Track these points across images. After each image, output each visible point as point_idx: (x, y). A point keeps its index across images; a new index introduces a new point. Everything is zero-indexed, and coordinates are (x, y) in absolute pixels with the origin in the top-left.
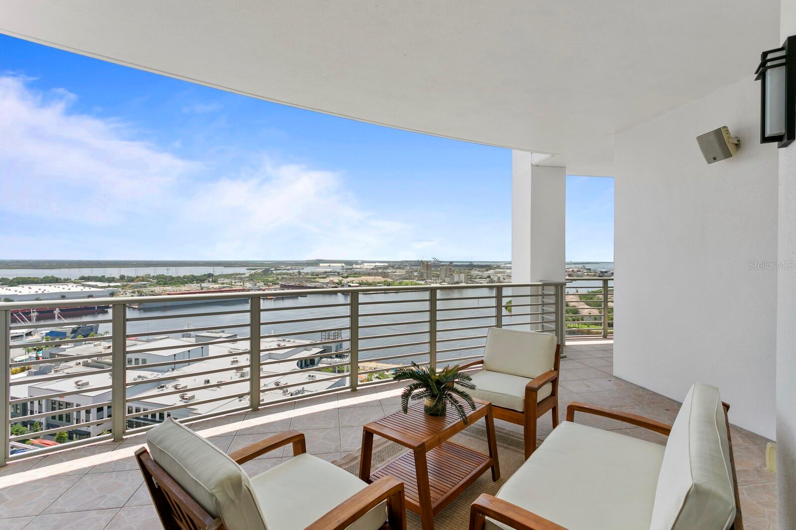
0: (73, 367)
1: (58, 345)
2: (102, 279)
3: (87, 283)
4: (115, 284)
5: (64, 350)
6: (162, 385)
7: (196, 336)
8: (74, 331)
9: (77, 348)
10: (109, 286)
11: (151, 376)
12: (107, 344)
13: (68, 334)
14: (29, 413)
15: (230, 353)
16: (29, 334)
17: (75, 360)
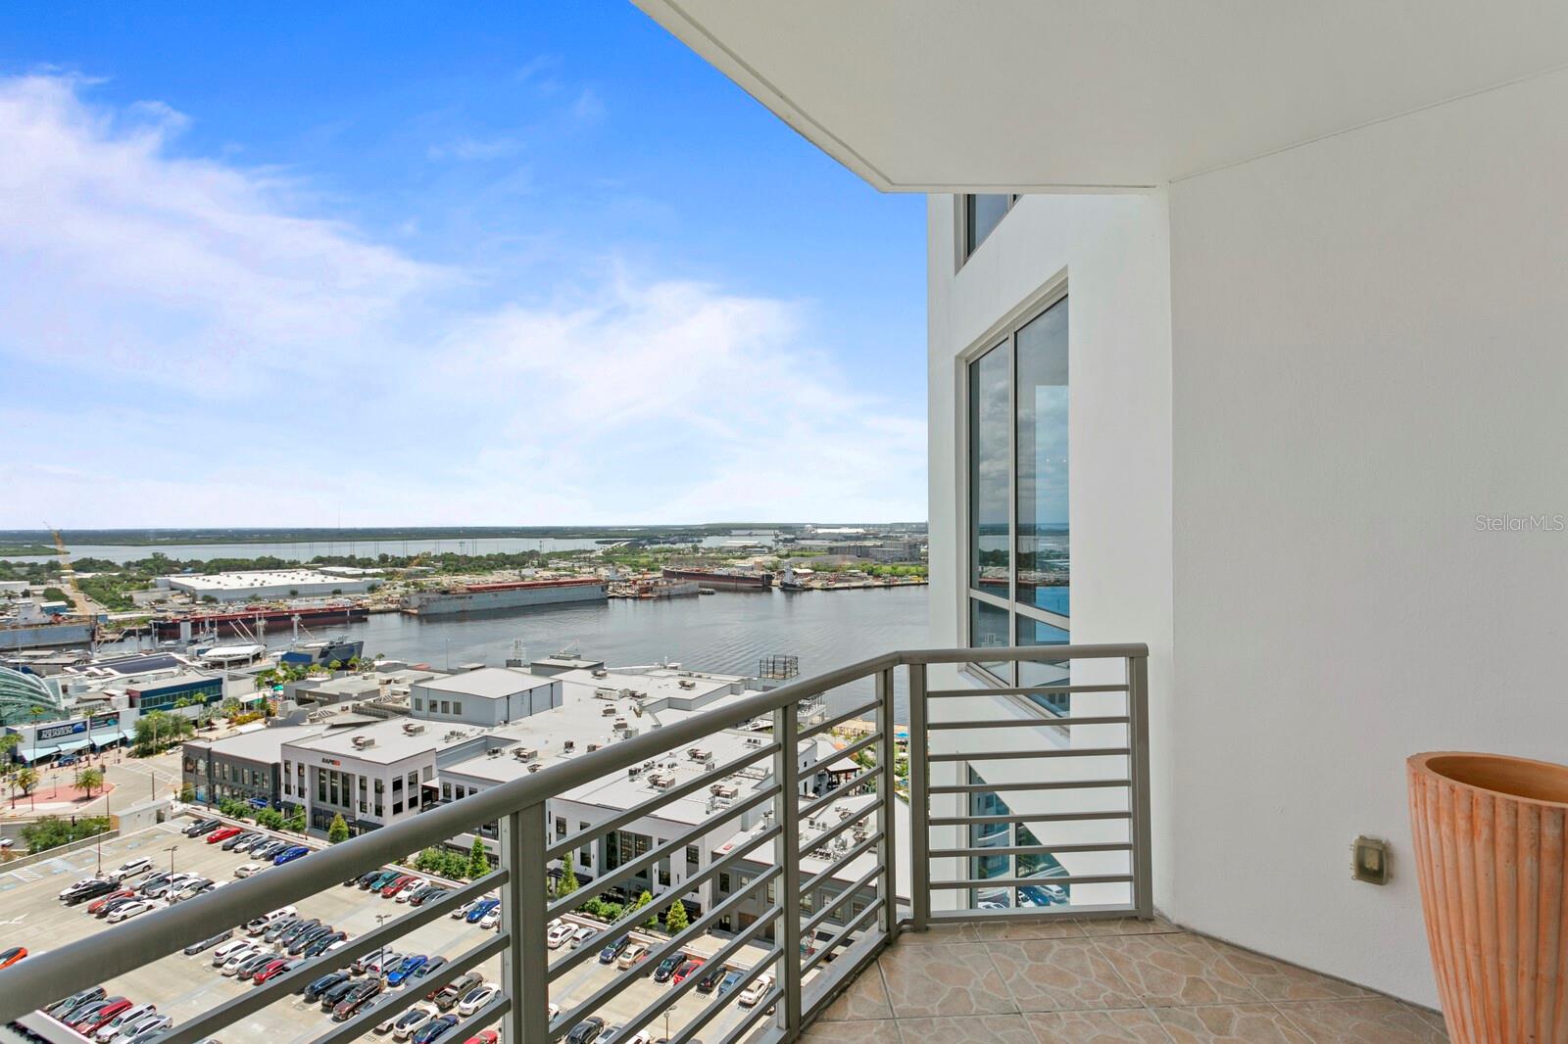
0: (338, 713)
1: (301, 677)
2: (350, 562)
3: (328, 569)
4: (375, 571)
5: (317, 684)
6: (494, 749)
7: (533, 664)
8: (324, 653)
9: (337, 681)
10: (364, 575)
11: (472, 732)
12: (385, 677)
13: (315, 658)
14: (283, 788)
15: (599, 696)
16: (257, 657)
17: (337, 702)
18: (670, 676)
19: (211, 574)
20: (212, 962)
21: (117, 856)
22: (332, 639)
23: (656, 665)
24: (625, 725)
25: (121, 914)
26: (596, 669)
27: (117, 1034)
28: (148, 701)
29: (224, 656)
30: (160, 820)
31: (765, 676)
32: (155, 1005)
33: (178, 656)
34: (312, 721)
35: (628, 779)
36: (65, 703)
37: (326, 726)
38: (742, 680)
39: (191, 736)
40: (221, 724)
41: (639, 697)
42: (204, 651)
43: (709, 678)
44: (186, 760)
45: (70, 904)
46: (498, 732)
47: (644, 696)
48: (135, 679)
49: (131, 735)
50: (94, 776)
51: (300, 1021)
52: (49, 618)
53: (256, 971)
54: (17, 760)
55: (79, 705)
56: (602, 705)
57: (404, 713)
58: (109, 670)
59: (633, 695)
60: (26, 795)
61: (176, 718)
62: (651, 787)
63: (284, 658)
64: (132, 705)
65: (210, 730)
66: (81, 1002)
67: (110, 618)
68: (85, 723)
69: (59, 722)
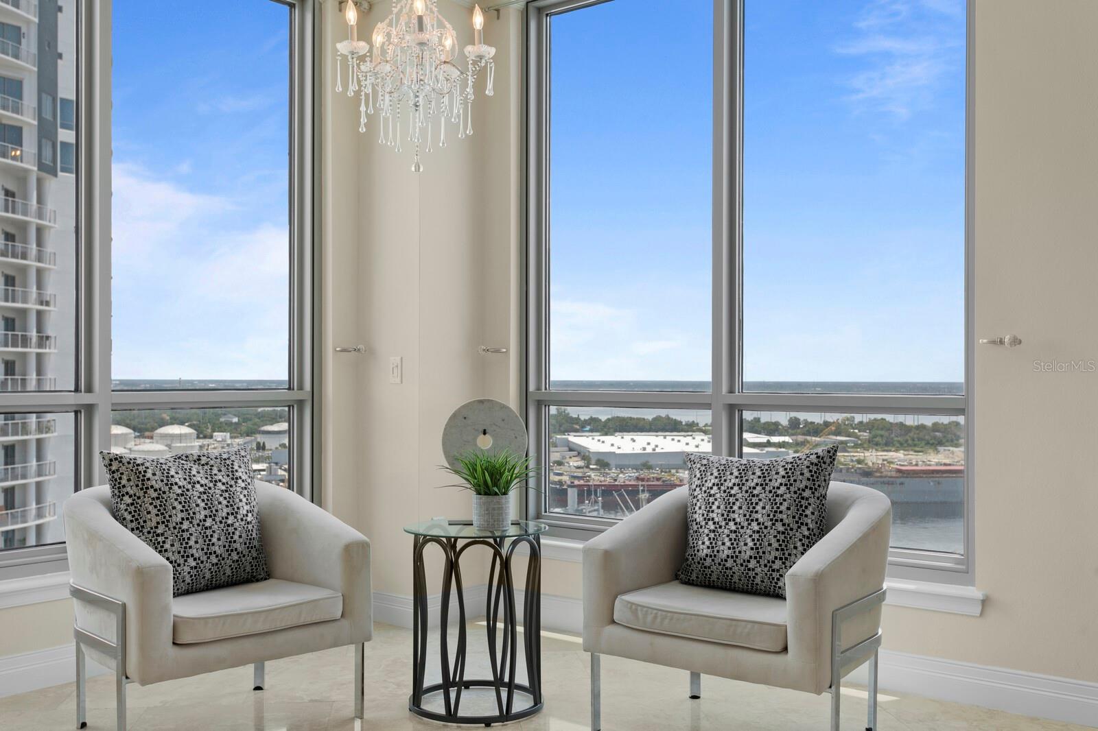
4: (782, 439)
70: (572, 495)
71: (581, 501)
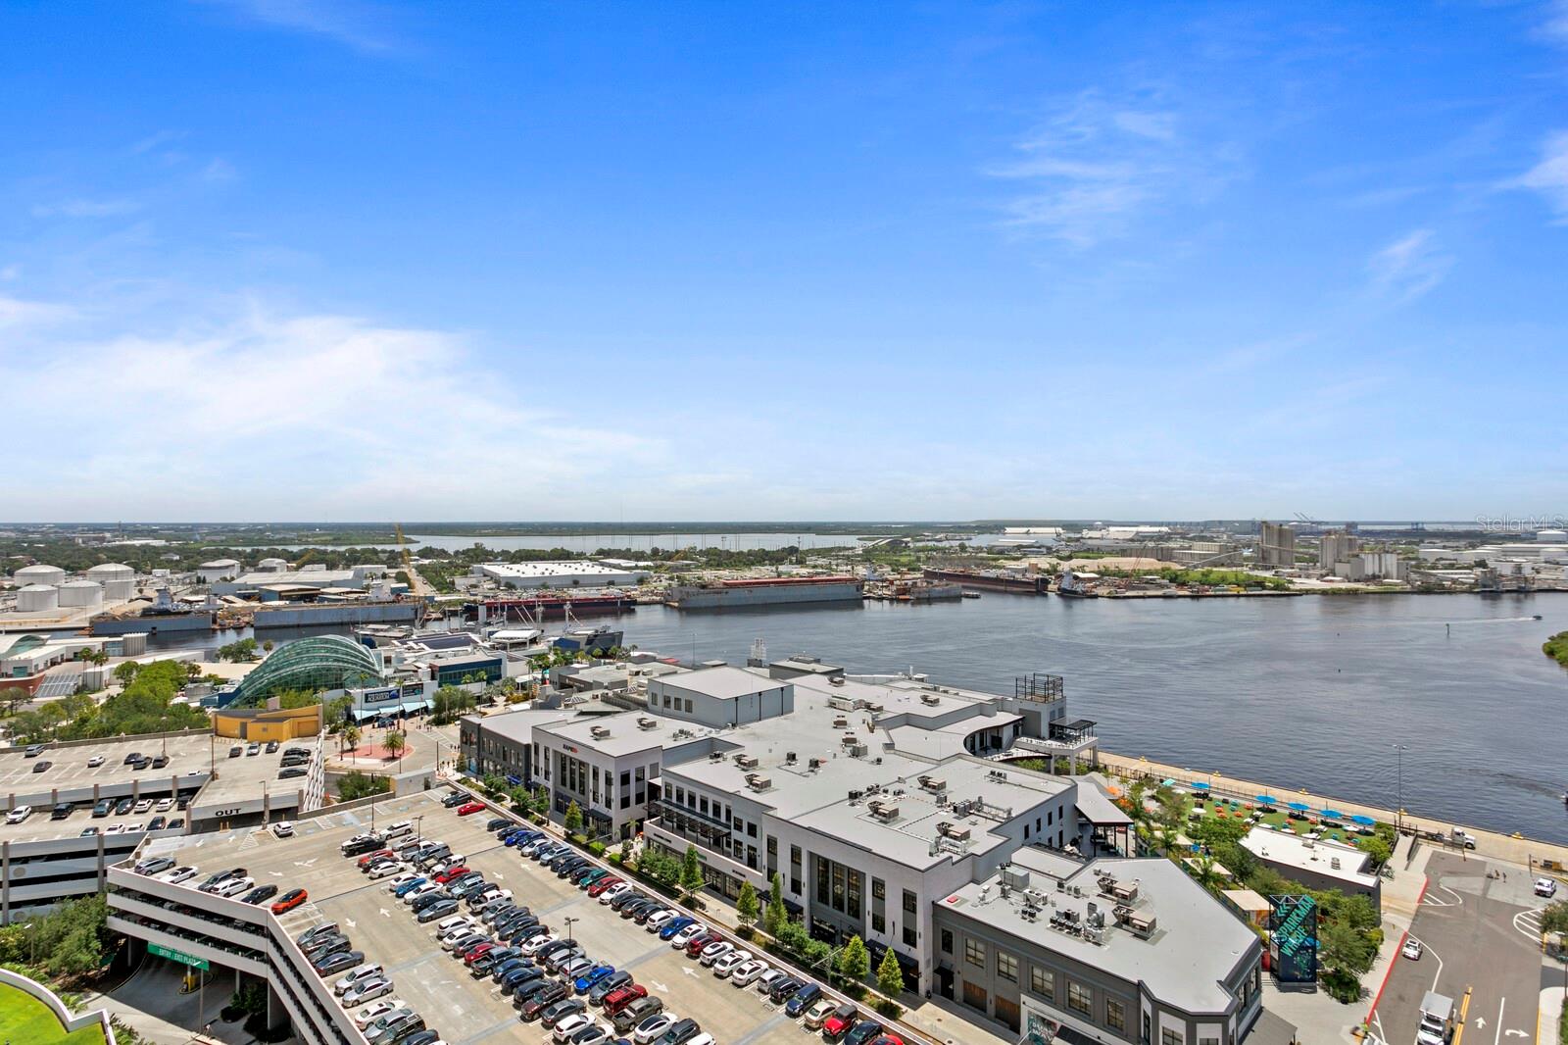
0: (589, 701)
1: (568, 662)
2: (626, 554)
3: (607, 561)
4: (646, 563)
5: (577, 671)
6: (718, 752)
7: (771, 665)
8: (590, 641)
9: (594, 669)
10: (637, 567)
11: (699, 732)
12: (634, 668)
13: (583, 645)
14: (533, 768)
15: (832, 705)
16: (534, 641)
17: (591, 689)
18: (913, 689)
19: (513, 563)
20: (436, 933)
21: (389, 816)
22: (596, 627)
23: (900, 675)
24: (854, 741)
25: (379, 871)
26: (835, 676)
27: (350, 988)
28: (447, 675)
29: (507, 638)
30: (427, 787)
31: (1023, 697)
32: (383, 966)
33: (474, 637)
34: (567, 706)
35: (848, 803)
36: (386, 672)
37: (576, 713)
38: (994, 700)
39: (475, 710)
40: (500, 700)
41: (873, 709)
42: (493, 633)
43: (957, 694)
44: (463, 733)
45: (347, 856)
46: (726, 735)
47: (880, 709)
48: (440, 655)
49: (431, 704)
50: (398, 740)
51: (493, 1012)
52: (392, 598)
53: (468, 950)
54: (351, 718)
55: (395, 675)
56: (833, 715)
57: (643, 706)
58: (422, 645)
59: (868, 706)
60: (352, 750)
61: (463, 692)
62: (872, 816)
63: (555, 643)
64: (433, 678)
65: (491, 706)
66: (331, 950)
67: (436, 599)
68: (398, 691)
69: (381, 689)
70: (482, 611)
71: (489, 615)
